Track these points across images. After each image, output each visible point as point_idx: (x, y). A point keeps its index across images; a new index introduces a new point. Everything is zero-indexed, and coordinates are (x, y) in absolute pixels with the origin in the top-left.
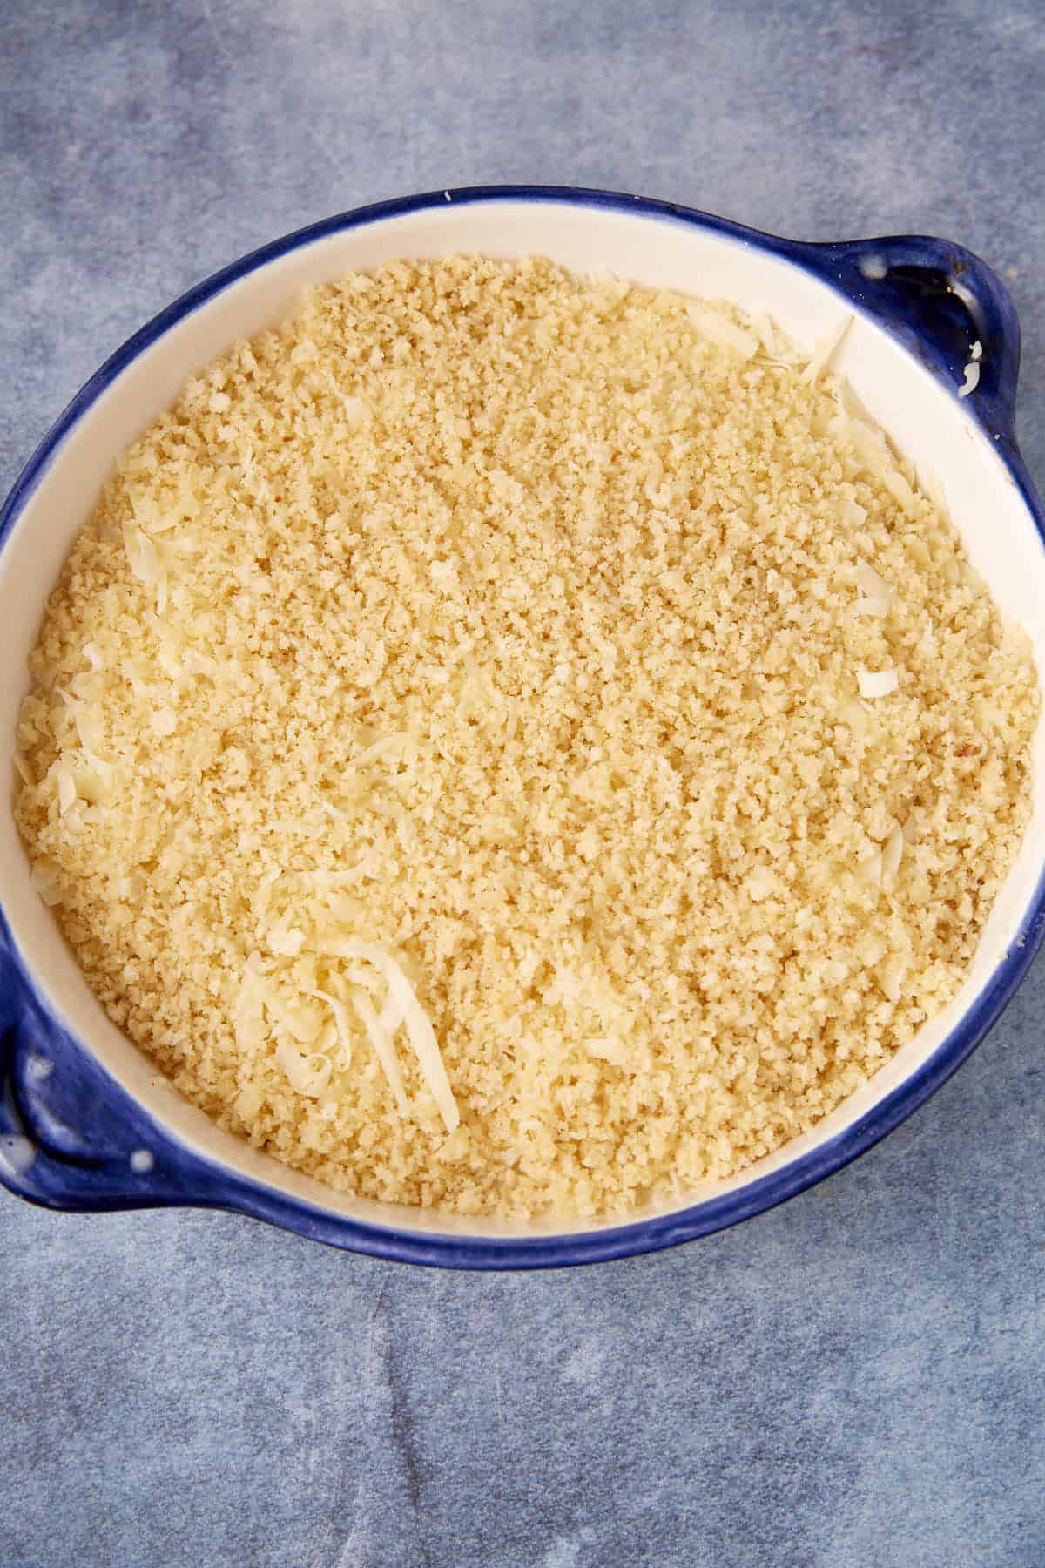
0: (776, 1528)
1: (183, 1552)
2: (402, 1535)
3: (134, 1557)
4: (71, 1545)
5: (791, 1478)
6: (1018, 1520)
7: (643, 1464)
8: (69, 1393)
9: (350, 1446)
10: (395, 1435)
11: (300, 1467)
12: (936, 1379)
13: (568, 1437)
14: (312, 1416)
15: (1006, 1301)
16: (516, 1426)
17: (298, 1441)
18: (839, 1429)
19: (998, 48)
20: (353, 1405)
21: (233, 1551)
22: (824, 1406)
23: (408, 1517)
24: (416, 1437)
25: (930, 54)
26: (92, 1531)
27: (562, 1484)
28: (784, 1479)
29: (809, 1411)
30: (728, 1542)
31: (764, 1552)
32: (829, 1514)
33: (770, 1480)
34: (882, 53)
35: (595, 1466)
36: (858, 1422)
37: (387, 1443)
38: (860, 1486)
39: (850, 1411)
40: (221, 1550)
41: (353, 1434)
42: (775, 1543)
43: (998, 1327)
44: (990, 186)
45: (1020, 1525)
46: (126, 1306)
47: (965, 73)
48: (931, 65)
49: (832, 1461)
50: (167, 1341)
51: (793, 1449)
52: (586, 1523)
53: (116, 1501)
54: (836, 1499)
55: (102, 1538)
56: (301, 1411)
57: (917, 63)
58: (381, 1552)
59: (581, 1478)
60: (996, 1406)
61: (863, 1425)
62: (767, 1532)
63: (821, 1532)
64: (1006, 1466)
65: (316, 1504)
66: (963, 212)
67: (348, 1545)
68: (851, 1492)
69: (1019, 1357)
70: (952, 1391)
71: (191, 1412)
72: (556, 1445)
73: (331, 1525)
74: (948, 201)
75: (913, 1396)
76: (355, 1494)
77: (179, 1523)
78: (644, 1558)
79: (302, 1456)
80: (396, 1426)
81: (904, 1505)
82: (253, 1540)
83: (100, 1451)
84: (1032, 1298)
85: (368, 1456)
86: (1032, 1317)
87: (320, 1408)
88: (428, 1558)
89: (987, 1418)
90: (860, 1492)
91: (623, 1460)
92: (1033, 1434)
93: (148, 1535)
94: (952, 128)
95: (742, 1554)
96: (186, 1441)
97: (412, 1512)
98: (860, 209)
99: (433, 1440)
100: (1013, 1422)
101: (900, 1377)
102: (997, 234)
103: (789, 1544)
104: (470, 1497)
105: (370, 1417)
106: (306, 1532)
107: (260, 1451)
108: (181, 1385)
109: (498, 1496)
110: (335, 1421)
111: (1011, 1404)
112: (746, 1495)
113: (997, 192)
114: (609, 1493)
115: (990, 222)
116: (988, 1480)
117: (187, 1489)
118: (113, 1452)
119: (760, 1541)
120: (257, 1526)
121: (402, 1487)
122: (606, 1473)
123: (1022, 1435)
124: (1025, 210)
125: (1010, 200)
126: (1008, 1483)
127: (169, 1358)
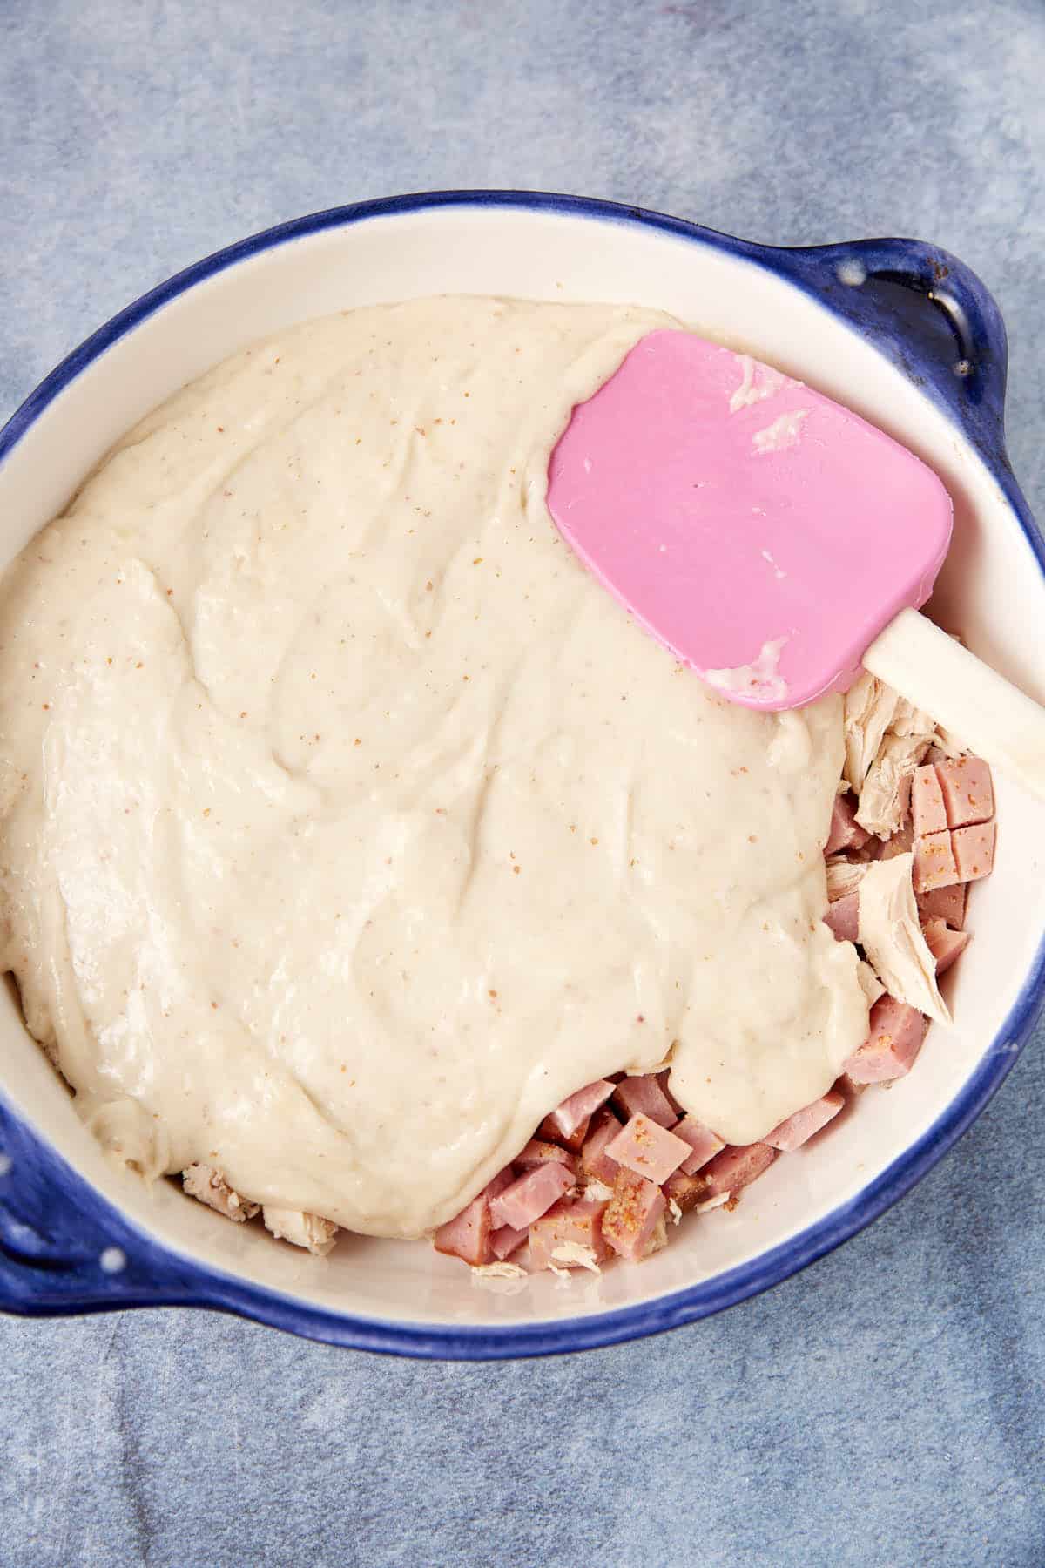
5: (544, 1532)
7: (388, 1515)
9: (78, 1494)
11: (23, 1518)
12: (699, 1427)
13: (309, 1487)
14: (37, 1464)
15: (775, 1346)
16: (255, 1475)
17: (22, 1491)
18: (596, 1479)
19: (813, 13)
20: (81, 1452)
22: (580, 1455)
24: (147, 1487)
25: (741, 17)
27: (301, 1536)
29: (563, 1461)
33: (522, 1533)
34: (690, 16)
35: (337, 1518)
36: (614, 1472)
38: (616, 1539)
39: (608, 1460)
41: (80, 1483)
43: (765, 1372)
44: (799, 161)
47: (777, 38)
48: (741, 29)
49: (587, 1513)
51: (546, 1501)
56: (25, 1458)
57: (727, 27)
59: (321, 1530)
61: (621, 1475)
64: (769, 1518)
65: (39, 1557)
66: (769, 187)
69: (786, 1405)
70: (715, 1439)
72: (296, 1496)
74: (754, 176)
79: (26, 1506)
80: (126, 1475)
85: (96, 1507)
86: (801, 1363)
87: (45, 1457)
89: (752, 1468)
91: (367, 1511)
92: (800, 1486)
94: (760, 97)
98: (660, 181)
100: (778, 1471)
101: (662, 1425)
102: (803, 212)
104: (203, 1550)
105: (99, 1465)
109: (233, 1549)
110: (62, 1469)
112: (496, 1549)
113: (806, 167)
114: (352, 1546)
115: (798, 199)
116: (750, 1532)
122: (348, 1524)
124: (836, 188)
125: (820, 175)
126: (772, 1536)
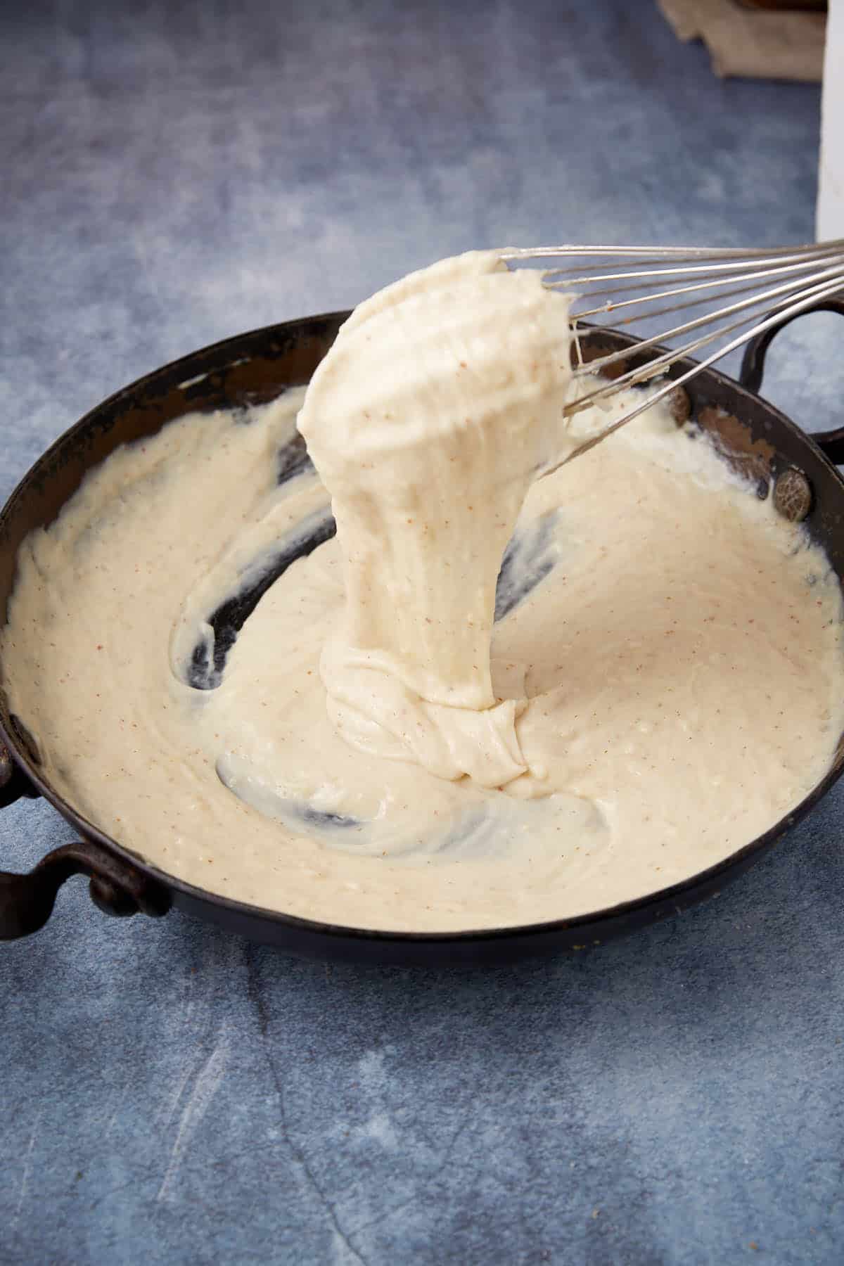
0: (529, 1044)
1: (91, 1061)
2: (253, 1051)
3: (55, 1064)
4: (9, 1056)
6: (711, 1037)
8: (16, 970)
10: (250, 994)
21: (128, 1061)
23: (258, 1040)
26: (26, 1049)
28: (536, 1015)
30: (494, 1052)
31: (521, 1058)
32: (569, 1036)
37: (244, 998)
42: (530, 1052)
46: (60, 922)
50: (88, 941)
52: (389, 1042)
53: (44, 1032)
54: (575, 1027)
55: (31, 1052)
58: (236, 1061)
60: (690, 972)
63: (564, 1046)
67: (214, 1057)
68: (586, 1022)
71: (102, 981)
73: (201, 1046)
75: (629, 968)
76: (219, 1028)
77: (90, 1044)
78: (432, 1062)
82: (144, 1054)
83: (35, 1003)
84: (713, 911)
88: (272, 1064)
90: (591, 1022)
93: (66, 1051)
95: (505, 1059)
96: (98, 998)
97: (261, 1038)
99: (278, 996)
103: (540, 1054)
106: (182, 1050)
107: (151, 1003)
108: (97, 965)
111: (702, 971)
117: (97, 1025)
118: (45, 1003)
119: (517, 1051)
120: (146, 1047)
121: (254, 1023)
123: (710, 988)
127: (89, 951)
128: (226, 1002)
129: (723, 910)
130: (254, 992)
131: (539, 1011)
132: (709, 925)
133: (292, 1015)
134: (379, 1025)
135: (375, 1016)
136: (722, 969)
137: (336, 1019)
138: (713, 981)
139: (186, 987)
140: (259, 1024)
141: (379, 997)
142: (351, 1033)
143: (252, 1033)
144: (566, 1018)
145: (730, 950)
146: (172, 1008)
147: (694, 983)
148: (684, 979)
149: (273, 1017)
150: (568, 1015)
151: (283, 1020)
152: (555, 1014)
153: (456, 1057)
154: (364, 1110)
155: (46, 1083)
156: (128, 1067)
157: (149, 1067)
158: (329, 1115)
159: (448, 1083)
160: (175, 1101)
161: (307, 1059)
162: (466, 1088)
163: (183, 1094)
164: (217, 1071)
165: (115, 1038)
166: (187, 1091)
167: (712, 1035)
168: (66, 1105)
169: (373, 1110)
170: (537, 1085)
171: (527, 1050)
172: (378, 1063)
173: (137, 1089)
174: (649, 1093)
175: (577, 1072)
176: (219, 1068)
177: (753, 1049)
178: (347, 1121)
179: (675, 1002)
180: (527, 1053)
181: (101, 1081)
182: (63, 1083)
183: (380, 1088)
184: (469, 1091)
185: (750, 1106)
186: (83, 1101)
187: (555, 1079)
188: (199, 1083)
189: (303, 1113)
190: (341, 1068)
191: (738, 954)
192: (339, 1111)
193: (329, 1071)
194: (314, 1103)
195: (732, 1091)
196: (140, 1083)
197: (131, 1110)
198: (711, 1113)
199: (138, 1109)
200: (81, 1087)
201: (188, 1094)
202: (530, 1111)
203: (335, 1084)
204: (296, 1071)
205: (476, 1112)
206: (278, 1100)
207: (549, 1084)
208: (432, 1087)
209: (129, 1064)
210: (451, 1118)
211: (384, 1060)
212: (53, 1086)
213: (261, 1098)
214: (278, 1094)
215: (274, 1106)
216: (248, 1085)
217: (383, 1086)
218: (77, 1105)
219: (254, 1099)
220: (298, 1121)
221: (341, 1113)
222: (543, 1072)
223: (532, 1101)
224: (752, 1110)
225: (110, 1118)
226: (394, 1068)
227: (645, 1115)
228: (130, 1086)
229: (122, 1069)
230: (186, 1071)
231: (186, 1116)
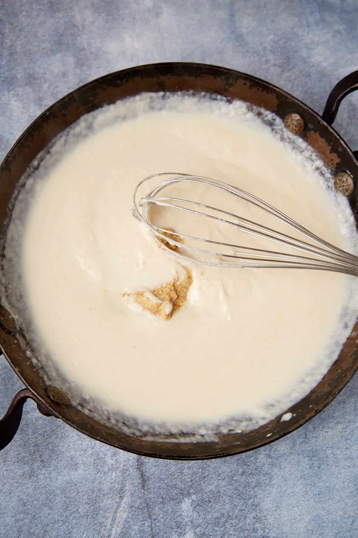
0: (248, 495)
1: (74, 504)
2: (139, 498)
3: (60, 506)
4: (41, 503)
6: (318, 493)
8: (41, 456)
10: (138, 468)
21: (89, 504)
23: (141, 492)
26: (47, 498)
28: (251, 480)
30: (235, 499)
31: (245, 502)
32: (263, 491)
37: (135, 470)
40: (86, 503)
45: (319, 494)
46: (58, 430)
50: (70, 440)
52: (194, 494)
53: (55, 489)
54: (266, 487)
55: (50, 500)
58: (133, 503)
60: (311, 459)
62: (246, 496)
63: (261, 496)
67: (124, 501)
68: (270, 484)
71: (77, 462)
73: (119, 495)
75: (288, 456)
76: (126, 486)
77: (73, 495)
78: (210, 504)
81: (285, 488)
82: (95, 500)
83: (50, 473)
84: (321, 427)
88: (147, 505)
90: (272, 484)
93: (64, 499)
95: (239, 503)
96: (76, 470)
97: (143, 491)
99: (149, 469)
103: (252, 500)
106: (111, 497)
107: (98, 473)
108: (74, 453)
111: (316, 458)
117: (76, 485)
118: (54, 474)
119: (244, 499)
120: (97, 496)
121: (140, 483)
123: (319, 468)
127: (71, 445)
128: (128, 472)
129: (325, 426)
130: (139, 467)
131: (252, 478)
132: (319, 435)
133: (154, 479)
134: (189, 485)
135: (188, 480)
136: (324, 457)
137: (172, 482)
138: (320, 464)
139: (112, 464)
140: (142, 484)
141: (190, 470)
142: (179, 489)
143: (139, 489)
144: (263, 482)
145: (327, 448)
146: (106, 475)
147: (312, 464)
148: (309, 462)
149: (147, 480)
150: (263, 481)
151: (151, 482)
152: (258, 480)
153: (220, 501)
154: (184, 528)
155: (56, 516)
156: (90, 507)
157: (98, 506)
158: (170, 531)
159: (216, 515)
160: (109, 524)
161: (161, 502)
162: (223, 517)
163: (112, 520)
164: (126, 508)
165: (84, 492)
166: (114, 519)
167: (318, 491)
168: (65, 527)
169: (188, 528)
170: (250, 516)
171: (247, 498)
172: (189, 504)
173: (93, 518)
174: (294, 521)
175: (266, 510)
176: (126, 506)
177: (334, 499)
178: (177, 534)
179: (305, 475)
180: (247, 499)
181: (79, 514)
182: (63, 516)
183: (190, 517)
184: (225, 519)
185: (331, 528)
186: (72, 525)
187: (258, 513)
188: (118, 514)
189: (160, 530)
190: (175, 507)
191: (330, 450)
192: (174, 529)
193: (170, 508)
194: (164, 525)
195: (325, 520)
196: (94, 515)
197: (91, 529)
198: (317, 531)
199: (94, 529)
200: (71, 518)
201: (114, 520)
202: (248, 529)
203: (172, 515)
204: (157, 508)
205: (227, 529)
206: (150, 523)
207: (255, 516)
208: (210, 517)
209: (90, 505)
210: (218, 533)
211: (192, 503)
212: (59, 518)
213: (143, 523)
214: (150, 520)
215: (148, 526)
216: (138, 515)
217: (191, 516)
218: (70, 527)
219: (140, 523)
220: (158, 534)
221: (174, 530)
222: (253, 510)
223: (249, 524)
224: (332, 529)
225: (83, 533)
226: (195, 507)
227: (292, 532)
228: (91, 517)
229: (87, 508)
230: (113, 508)
231: (113, 532)
